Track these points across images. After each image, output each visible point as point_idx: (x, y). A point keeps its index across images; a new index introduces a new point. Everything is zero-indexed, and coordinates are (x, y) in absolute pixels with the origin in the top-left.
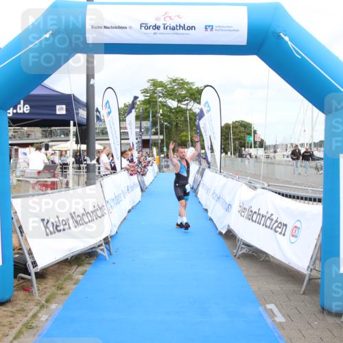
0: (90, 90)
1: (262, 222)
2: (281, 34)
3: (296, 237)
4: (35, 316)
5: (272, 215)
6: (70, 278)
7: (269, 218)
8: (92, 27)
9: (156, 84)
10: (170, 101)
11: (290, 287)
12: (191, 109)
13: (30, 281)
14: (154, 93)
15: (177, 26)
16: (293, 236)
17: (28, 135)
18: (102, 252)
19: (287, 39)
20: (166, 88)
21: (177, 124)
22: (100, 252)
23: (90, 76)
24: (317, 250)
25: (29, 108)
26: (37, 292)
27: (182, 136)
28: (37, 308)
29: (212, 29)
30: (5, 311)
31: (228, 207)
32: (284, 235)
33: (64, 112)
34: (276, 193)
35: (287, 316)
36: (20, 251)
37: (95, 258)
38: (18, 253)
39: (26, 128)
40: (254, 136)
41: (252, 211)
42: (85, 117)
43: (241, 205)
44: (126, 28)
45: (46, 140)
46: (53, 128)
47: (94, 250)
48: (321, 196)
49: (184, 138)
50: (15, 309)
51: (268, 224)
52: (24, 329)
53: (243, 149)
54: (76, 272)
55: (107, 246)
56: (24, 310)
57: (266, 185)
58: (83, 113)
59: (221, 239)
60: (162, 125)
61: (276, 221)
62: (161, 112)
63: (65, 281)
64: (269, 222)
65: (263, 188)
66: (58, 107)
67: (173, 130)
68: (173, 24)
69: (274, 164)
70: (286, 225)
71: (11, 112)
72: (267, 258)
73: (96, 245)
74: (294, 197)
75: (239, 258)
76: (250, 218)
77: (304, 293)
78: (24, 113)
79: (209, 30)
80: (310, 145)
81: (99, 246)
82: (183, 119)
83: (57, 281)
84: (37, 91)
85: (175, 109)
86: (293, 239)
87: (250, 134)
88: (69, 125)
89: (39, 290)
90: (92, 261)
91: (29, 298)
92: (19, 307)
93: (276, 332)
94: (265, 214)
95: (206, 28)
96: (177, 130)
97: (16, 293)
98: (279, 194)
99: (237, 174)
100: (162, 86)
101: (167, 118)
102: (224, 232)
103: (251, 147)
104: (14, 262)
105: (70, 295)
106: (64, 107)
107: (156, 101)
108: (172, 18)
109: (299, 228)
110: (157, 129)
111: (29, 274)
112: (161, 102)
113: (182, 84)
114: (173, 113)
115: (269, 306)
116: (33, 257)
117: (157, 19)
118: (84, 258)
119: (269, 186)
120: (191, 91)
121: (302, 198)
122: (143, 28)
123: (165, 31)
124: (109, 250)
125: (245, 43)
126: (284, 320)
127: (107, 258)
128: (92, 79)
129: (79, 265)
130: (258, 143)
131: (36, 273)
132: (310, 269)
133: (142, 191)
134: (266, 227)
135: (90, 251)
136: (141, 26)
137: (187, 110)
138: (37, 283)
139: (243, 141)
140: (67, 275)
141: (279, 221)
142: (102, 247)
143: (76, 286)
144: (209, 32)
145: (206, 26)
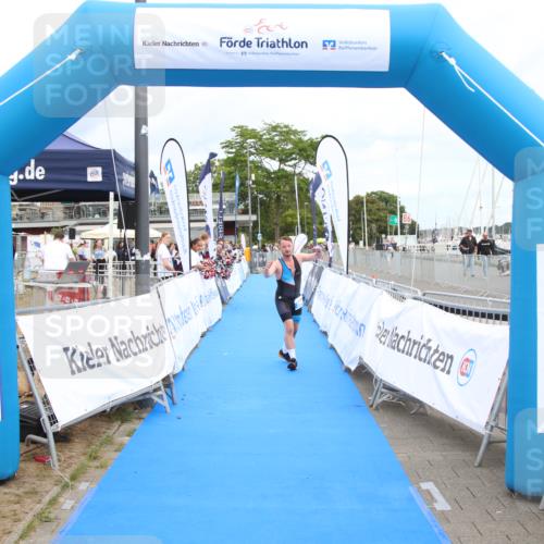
0: (141, 143)
1: (414, 353)
2: (444, 54)
3: (468, 375)
4: (53, 501)
5: (429, 341)
6: (109, 441)
7: (424, 345)
8: (144, 43)
9: (245, 133)
10: (268, 160)
11: (458, 455)
12: (300, 174)
13: (46, 446)
14: (242, 147)
15: (278, 41)
16: (463, 374)
17: (43, 215)
18: (159, 401)
19: (452, 61)
20: (260, 139)
21: (278, 197)
22: (156, 399)
23: (140, 121)
24: (500, 396)
25: (43, 172)
26: (57, 464)
27: (286, 216)
28: (56, 489)
29: (334, 45)
30: (5, 493)
31: (360, 329)
32: (448, 372)
33: (99, 178)
34: (436, 306)
35: (453, 501)
36: (30, 399)
37: (149, 409)
38: (26, 402)
39: (39, 204)
40: (401, 216)
41: (397, 335)
42: (133, 186)
43: (381, 325)
44: (197, 44)
45: (71, 223)
46: (82, 204)
47: (147, 396)
48: (506, 310)
49: (289, 219)
50: (22, 490)
51: (423, 356)
52: (37, 523)
53: (383, 236)
54: (119, 432)
55: (168, 390)
56: (36, 493)
57: (420, 294)
58: (129, 180)
59: (348, 378)
60: (254, 199)
61: (436, 351)
63: (101, 446)
64: (424, 351)
65: (415, 299)
66: (90, 170)
67: (273, 206)
68: (273, 39)
69: (431, 259)
70: (451, 357)
71: (15, 178)
72: (421, 410)
73: (151, 390)
74: (464, 313)
75: (377, 409)
76: (394, 346)
77: (480, 465)
78: (36, 180)
79: (329, 47)
80: (490, 229)
81: (155, 390)
82: (288, 188)
83: (88, 446)
84: (57, 145)
85: (275, 172)
86: (463, 379)
87: (394, 213)
88: (107, 199)
89: (59, 460)
90: (144, 415)
91: (45, 474)
92: (27, 487)
93: (436, 526)
94: (418, 339)
95: (324, 45)
96: (278, 207)
97: (22, 465)
98: (441, 307)
99: (373, 276)
100: (254, 137)
101: (262, 188)
102: (353, 368)
103: (396, 234)
104: (21, 416)
105: (109, 468)
106: (99, 169)
107: (246, 161)
108: (271, 28)
109: (472, 362)
110: (246, 206)
111: (45, 436)
112: (252, 162)
113: (287, 133)
114: (272, 179)
115: (425, 486)
116: (50, 409)
117: (247, 30)
118: (131, 409)
119: (424, 295)
120: (301, 145)
121: (477, 315)
122: (224, 45)
123: (260, 50)
124: (171, 398)
125: (386, 69)
126: (449, 508)
127: (168, 409)
128: (144, 127)
129: (124, 421)
130: (407, 227)
131: (56, 434)
132: (489, 427)
133: (223, 302)
134: (420, 359)
135: (141, 398)
136: (221, 42)
137: (294, 174)
138: (57, 450)
139: (383, 224)
140: (104, 436)
141: (441, 350)
142: (159, 393)
143: (118, 454)
144: (329, 51)
145: (324, 42)
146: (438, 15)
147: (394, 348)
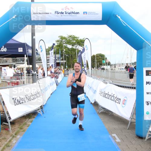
0: (33, 41)
1: (110, 98)
2: (117, 15)
4: (10, 141)
5: (114, 95)
6: (26, 124)
7: (113, 96)
8: (34, 13)
9: (62, 38)
10: (69, 45)
11: (122, 126)
12: (78, 49)
13: (8, 125)
14: (62, 42)
15: (71, 12)
16: (123, 104)
17: (6, 61)
19: (119, 17)
20: (66, 39)
21: (72, 55)
22: (38, 112)
23: (33, 34)
24: (134, 110)
25: (6, 49)
26: (11, 130)
27: (74, 61)
28: (11, 138)
29: (87, 13)
31: (95, 92)
32: (119, 103)
33: (22, 51)
34: (116, 85)
35: (121, 139)
36: (3, 113)
37: (37, 115)
38: (2, 113)
39: (5, 58)
40: (106, 60)
41: (105, 93)
42: (31, 53)
43: (101, 90)
44: (48, 13)
45: (14, 63)
46: (17, 58)
47: (36, 111)
48: (135, 86)
50: (1, 138)
51: (112, 99)
52: (6, 147)
53: (101, 66)
54: (28, 121)
56: (6, 139)
57: (111, 82)
58: (30, 51)
59: (92, 106)
60: (65, 56)
61: (116, 98)
62: (65, 50)
63: (23, 125)
64: (113, 98)
65: (110, 83)
66: (19, 49)
67: (70, 58)
68: (69, 12)
69: (114, 72)
70: (120, 99)
72: (112, 114)
74: (123, 87)
75: (100, 114)
76: (104, 96)
77: (128, 129)
78: (4, 52)
79: (85, 14)
80: (130, 64)
81: (38, 110)
82: (74, 53)
83: (20, 125)
84: (10, 42)
85: (71, 49)
87: (104, 60)
88: (24, 57)
89: (12, 130)
90: (35, 117)
91: (8, 133)
92: (3, 137)
93: (117, 146)
94: (111, 94)
95: (84, 13)
96: (71, 58)
97: (1, 131)
98: (117, 85)
99: (98, 77)
100: (65, 39)
101: (67, 53)
102: (93, 102)
103: (104, 65)
104: (1, 117)
105: (26, 131)
106: (22, 48)
107: (62, 46)
108: (69, 9)
109: (126, 100)
110: (63, 58)
111: (8, 123)
112: (64, 46)
113: (74, 38)
114: (70, 51)
115: (113, 135)
116: (9, 115)
117: (62, 9)
118: (32, 115)
119: (112, 82)
120: (78, 41)
121: (127, 87)
122: (56, 13)
123: (66, 15)
124: (43, 111)
125: (101, 20)
126: (120, 141)
127: (42, 115)
128: (34, 36)
129: (29, 118)
130: (108, 63)
131: (10, 122)
132: (131, 118)
133: (57, 85)
134: (112, 100)
135: (34, 112)
136: (55, 13)
137: (76, 49)
138: (11, 127)
139: (101, 63)
140: (24, 123)
141: (117, 97)
142: (39, 110)
143: (28, 127)
144: (85, 15)
145: (84, 12)
146: (115, 4)
147: (104, 97)
